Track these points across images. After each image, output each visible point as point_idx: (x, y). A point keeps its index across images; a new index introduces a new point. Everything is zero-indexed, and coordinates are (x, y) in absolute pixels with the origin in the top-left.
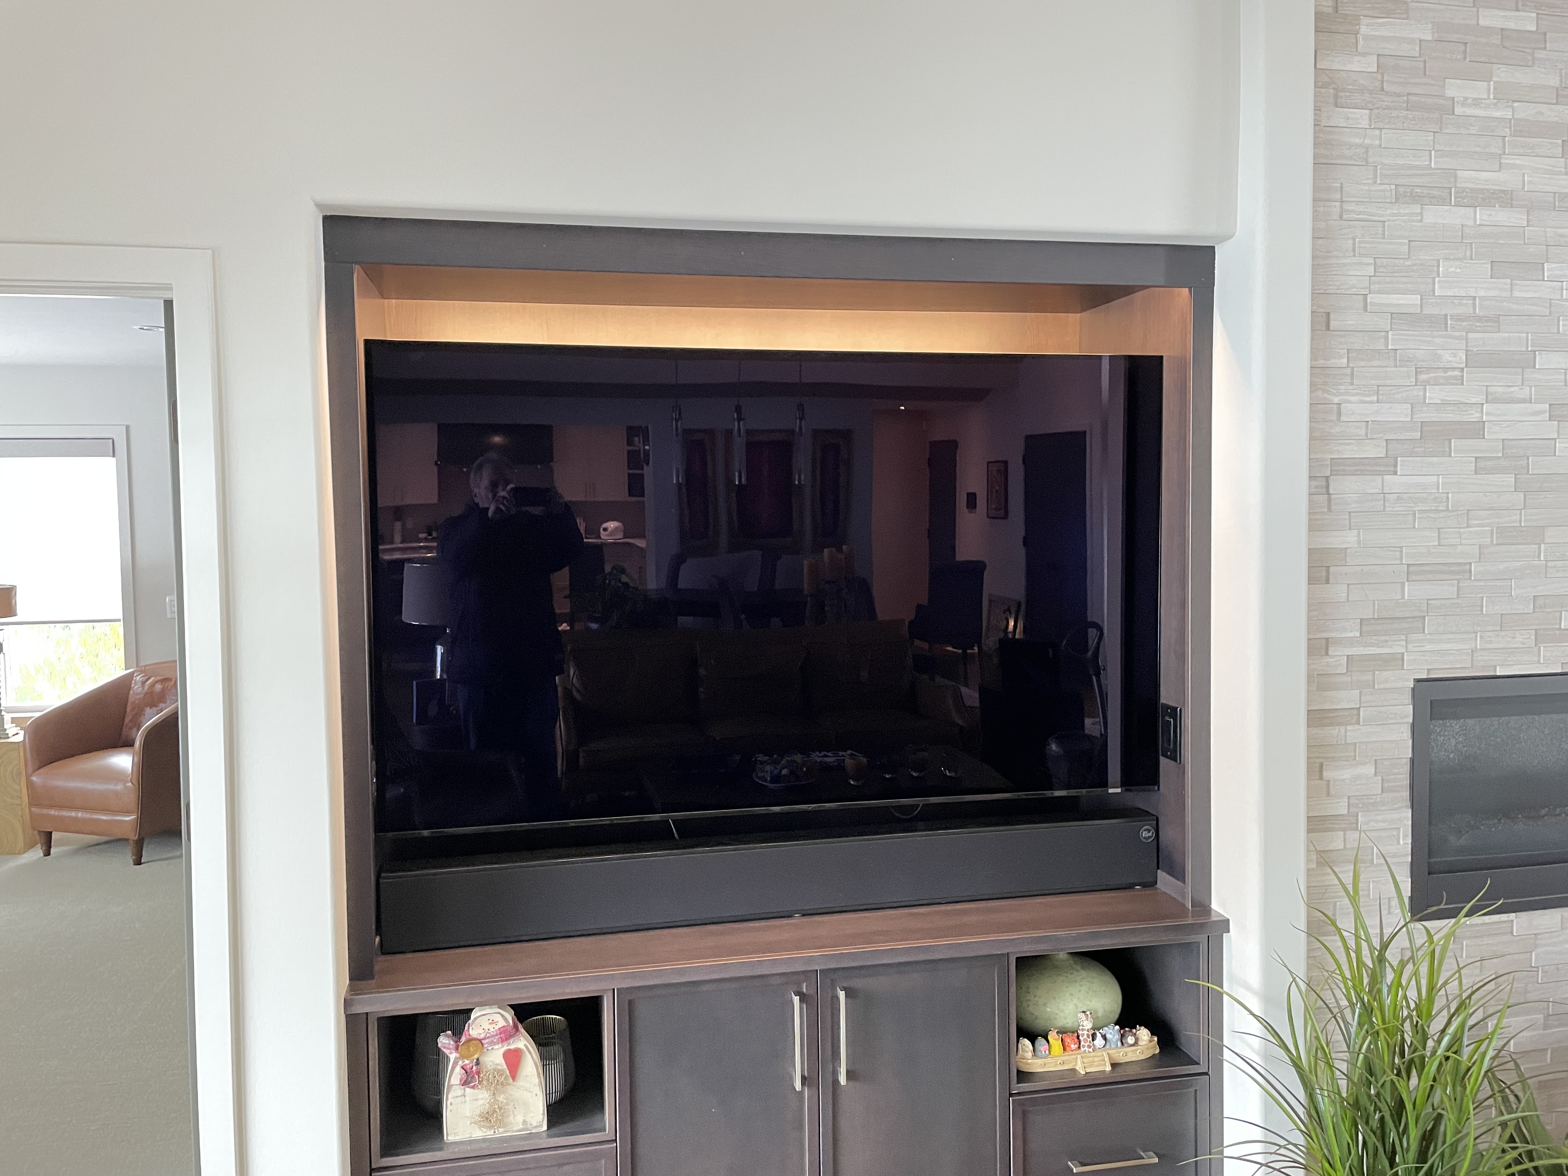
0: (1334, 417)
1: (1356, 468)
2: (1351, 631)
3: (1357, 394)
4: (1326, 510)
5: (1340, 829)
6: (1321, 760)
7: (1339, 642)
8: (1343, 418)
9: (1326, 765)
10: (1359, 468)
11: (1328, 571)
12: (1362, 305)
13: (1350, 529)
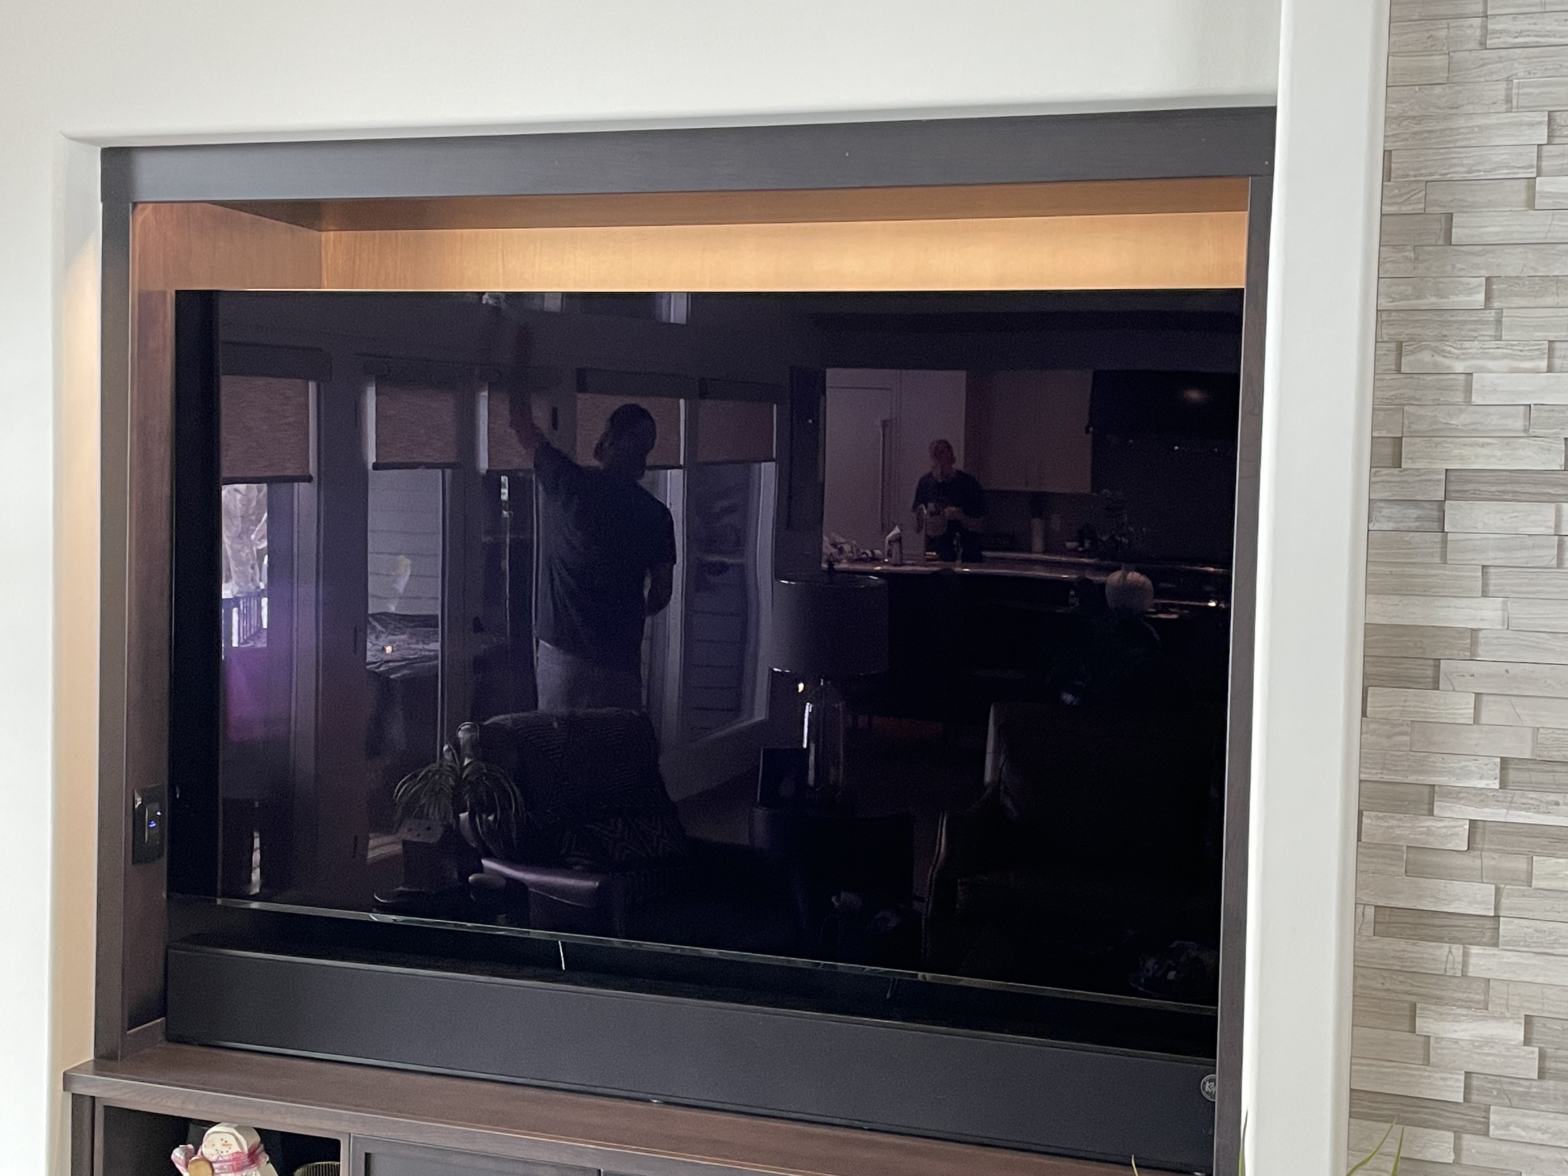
0: (1459, 398)
1: (1501, 488)
2: (1481, 778)
3: (1505, 356)
4: (1437, 560)
5: (1447, 1128)
6: (1413, 998)
7: (1456, 795)
8: (1476, 399)
9: (1422, 1009)
10: (1509, 488)
11: (1437, 667)
12: (1523, 196)
13: (1485, 594)
